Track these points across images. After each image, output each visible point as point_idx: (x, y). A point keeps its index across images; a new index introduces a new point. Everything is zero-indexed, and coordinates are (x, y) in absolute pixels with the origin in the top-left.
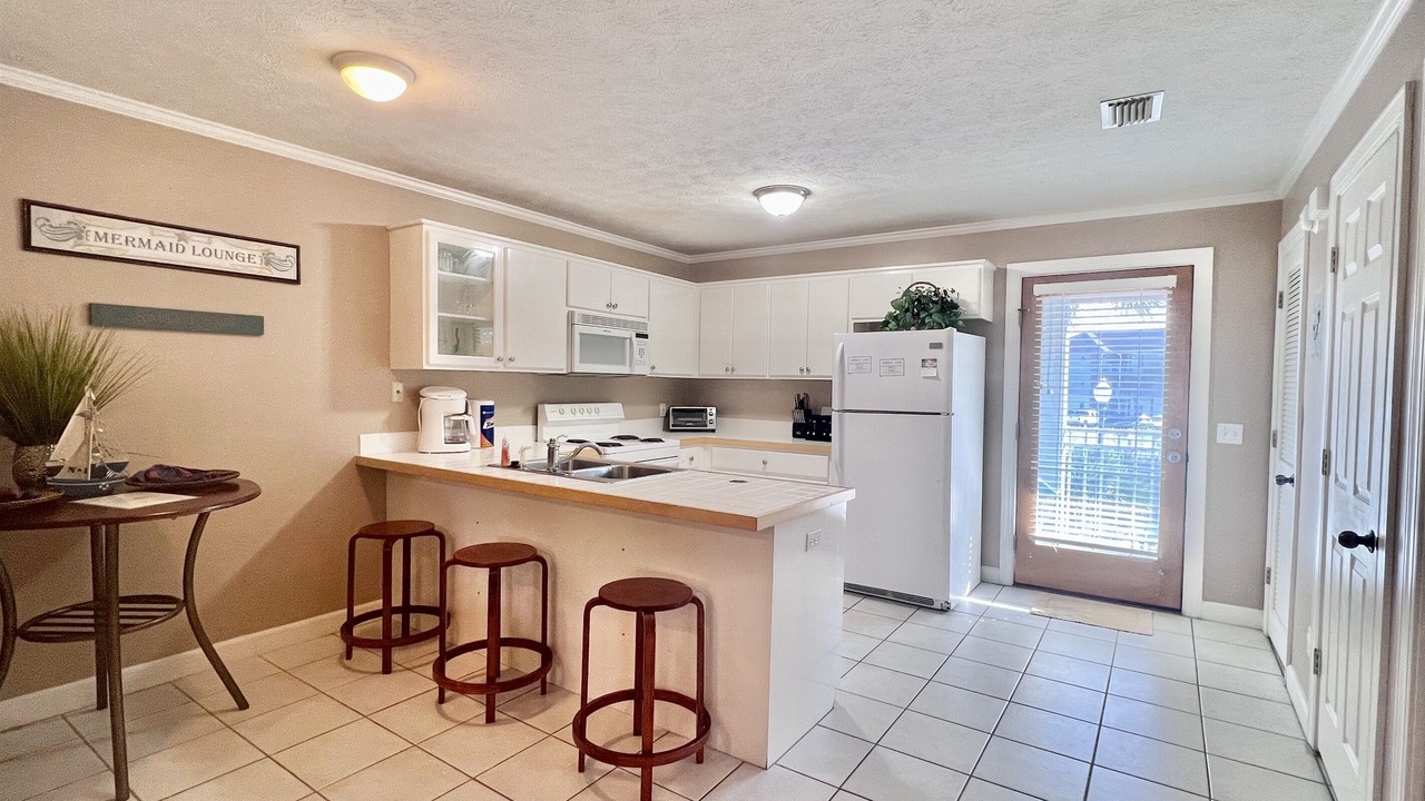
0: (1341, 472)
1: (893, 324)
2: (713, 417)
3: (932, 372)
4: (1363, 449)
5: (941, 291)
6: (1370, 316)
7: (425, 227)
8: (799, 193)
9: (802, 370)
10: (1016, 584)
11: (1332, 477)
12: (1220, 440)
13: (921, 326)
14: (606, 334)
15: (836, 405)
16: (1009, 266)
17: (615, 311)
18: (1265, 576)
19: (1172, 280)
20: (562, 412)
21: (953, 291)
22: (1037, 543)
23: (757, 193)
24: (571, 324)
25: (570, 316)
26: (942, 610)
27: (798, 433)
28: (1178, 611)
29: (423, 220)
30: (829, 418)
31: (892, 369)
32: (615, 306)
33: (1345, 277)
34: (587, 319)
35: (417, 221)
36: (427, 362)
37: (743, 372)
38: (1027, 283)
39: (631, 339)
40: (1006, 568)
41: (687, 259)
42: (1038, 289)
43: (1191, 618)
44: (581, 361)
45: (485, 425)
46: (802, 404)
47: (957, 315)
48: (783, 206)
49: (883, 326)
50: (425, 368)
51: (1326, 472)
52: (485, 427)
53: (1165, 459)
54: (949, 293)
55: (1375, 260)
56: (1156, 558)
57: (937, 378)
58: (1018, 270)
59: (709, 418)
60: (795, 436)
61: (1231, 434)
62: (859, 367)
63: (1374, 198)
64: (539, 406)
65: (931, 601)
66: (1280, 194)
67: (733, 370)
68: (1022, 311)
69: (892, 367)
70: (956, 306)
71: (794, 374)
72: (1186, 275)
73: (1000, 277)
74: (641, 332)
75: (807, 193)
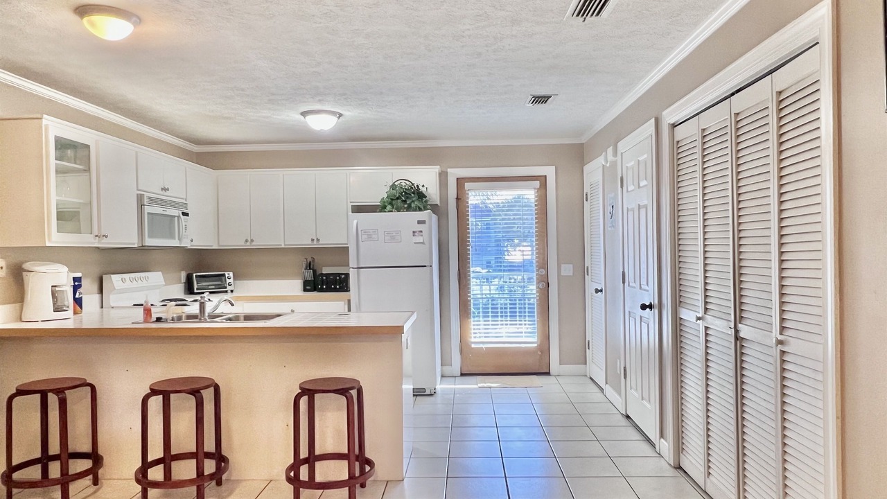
0: (632, 279)
1: (389, 207)
2: (231, 280)
3: (420, 239)
4: (644, 266)
5: (415, 185)
6: (643, 211)
7: (44, 122)
8: (335, 115)
9: (313, 240)
10: (462, 375)
11: (626, 284)
12: (563, 273)
13: (409, 209)
14: (165, 213)
15: (353, 263)
16: (449, 170)
17: (167, 193)
18: (586, 345)
19: (537, 183)
20: (123, 281)
21: (423, 186)
22: (473, 346)
23: (304, 114)
24: (141, 206)
25: (140, 198)
26: (431, 395)
27: (308, 288)
28: (548, 374)
29: (45, 116)
30: (347, 275)
31: (393, 238)
32: (168, 189)
33: (627, 191)
34: (153, 201)
35: (39, 116)
36: (49, 240)
37: (260, 243)
38: (460, 182)
39: (179, 217)
40: (456, 365)
41: (196, 148)
42: (467, 185)
43: (555, 376)
44: (149, 237)
45: (77, 294)
46: (310, 266)
47: (426, 201)
48: (322, 123)
49: (382, 208)
50: (48, 244)
51: (624, 282)
52: (77, 296)
53: (538, 287)
54: (420, 187)
55: (643, 187)
56: (536, 345)
57: (423, 243)
58: (455, 173)
59: (228, 281)
60: (305, 290)
61: (568, 270)
62: (370, 236)
63: (640, 159)
64: (104, 277)
65: (424, 390)
66: (583, 140)
67: (252, 241)
68: (458, 199)
69: (393, 236)
70: (426, 197)
71: (305, 242)
72: (543, 180)
73: (443, 176)
74: (185, 211)
75: (341, 115)
